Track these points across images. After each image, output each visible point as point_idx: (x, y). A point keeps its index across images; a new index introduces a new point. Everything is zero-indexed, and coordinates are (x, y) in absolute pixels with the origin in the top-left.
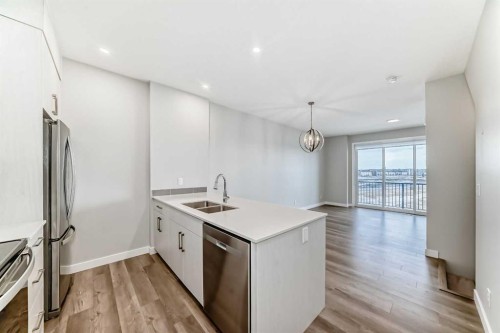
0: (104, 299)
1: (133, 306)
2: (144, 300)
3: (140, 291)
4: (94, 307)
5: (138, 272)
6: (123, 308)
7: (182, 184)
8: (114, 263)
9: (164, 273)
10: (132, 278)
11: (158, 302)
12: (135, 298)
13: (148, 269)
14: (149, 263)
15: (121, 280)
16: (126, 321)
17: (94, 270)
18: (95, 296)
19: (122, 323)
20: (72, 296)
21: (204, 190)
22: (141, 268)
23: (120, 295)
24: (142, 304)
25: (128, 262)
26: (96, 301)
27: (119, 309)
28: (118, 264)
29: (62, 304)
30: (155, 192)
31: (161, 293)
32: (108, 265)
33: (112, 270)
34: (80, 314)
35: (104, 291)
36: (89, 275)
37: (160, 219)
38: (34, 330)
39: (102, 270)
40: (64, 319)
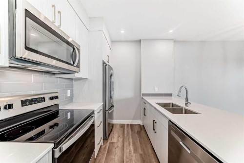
0: (121, 140)
1: (130, 151)
2: (135, 150)
3: (134, 144)
4: (117, 142)
5: (134, 133)
6: (127, 149)
7: (157, 91)
8: (126, 124)
9: (146, 139)
10: (132, 134)
11: (141, 155)
12: (131, 146)
13: (139, 133)
14: (139, 130)
15: (128, 134)
16: (127, 158)
17: (120, 124)
18: (118, 137)
19: (125, 158)
20: (112, 133)
21: (171, 95)
22: (136, 132)
23: (126, 142)
24: (134, 153)
25: (132, 125)
26: (118, 140)
27: (125, 149)
28: (128, 125)
29: (109, 136)
30: (144, 95)
31: (143, 150)
32: (124, 124)
33: (125, 127)
34: (113, 143)
35: (121, 136)
36: (118, 126)
37: (145, 109)
38: (98, 144)
39: (122, 126)
40: (109, 142)
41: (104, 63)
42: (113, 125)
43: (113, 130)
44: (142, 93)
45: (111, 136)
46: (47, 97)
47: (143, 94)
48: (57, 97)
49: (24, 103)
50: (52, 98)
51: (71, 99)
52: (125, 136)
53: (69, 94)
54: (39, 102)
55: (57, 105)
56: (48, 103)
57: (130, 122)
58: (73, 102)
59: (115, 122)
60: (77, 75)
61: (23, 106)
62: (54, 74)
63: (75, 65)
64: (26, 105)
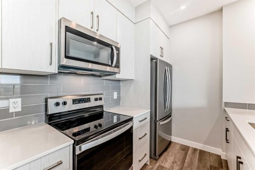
0: (177, 168)
5: (204, 167)
8: (193, 148)
14: (216, 165)
17: (182, 145)
18: (173, 163)
20: (165, 154)
22: (208, 165)
25: (202, 153)
28: (195, 150)
32: (189, 147)
33: (190, 152)
34: (162, 167)
35: (179, 163)
36: (178, 147)
37: (227, 130)
38: (140, 161)
39: (185, 149)
40: (158, 164)
41: (152, 59)
42: (170, 143)
43: (169, 150)
44: (224, 100)
45: (163, 157)
46: (93, 98)
47: (225, 103)
48: (101, 99)
49: (74, 101)
50: (96, 100)
51: (117, 102)
52: (186, 165)
53: (115, 96)
54: (85, 102)
55: (101, 106)
56: (93, 103)
57: (199, 146)
58: (120, 105)
59: (174, 139)
60: (118, 76)
61: (73, 104)
62: (100, 76)
63: (114, 65)
64: (76, 104)
